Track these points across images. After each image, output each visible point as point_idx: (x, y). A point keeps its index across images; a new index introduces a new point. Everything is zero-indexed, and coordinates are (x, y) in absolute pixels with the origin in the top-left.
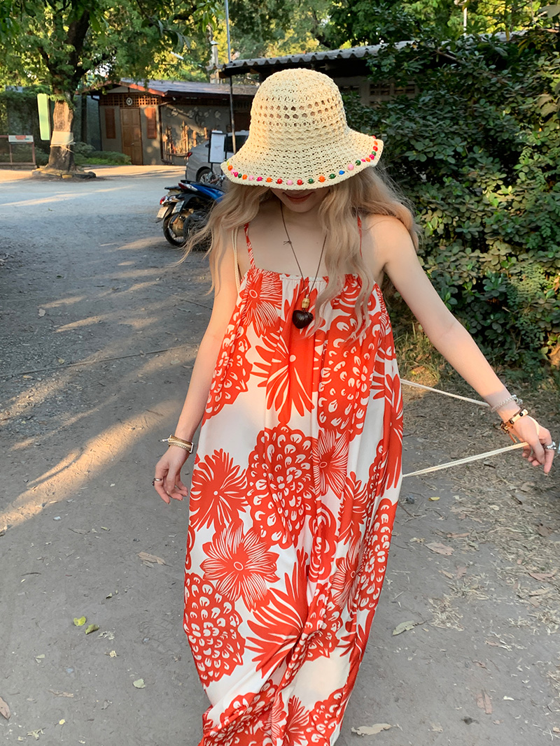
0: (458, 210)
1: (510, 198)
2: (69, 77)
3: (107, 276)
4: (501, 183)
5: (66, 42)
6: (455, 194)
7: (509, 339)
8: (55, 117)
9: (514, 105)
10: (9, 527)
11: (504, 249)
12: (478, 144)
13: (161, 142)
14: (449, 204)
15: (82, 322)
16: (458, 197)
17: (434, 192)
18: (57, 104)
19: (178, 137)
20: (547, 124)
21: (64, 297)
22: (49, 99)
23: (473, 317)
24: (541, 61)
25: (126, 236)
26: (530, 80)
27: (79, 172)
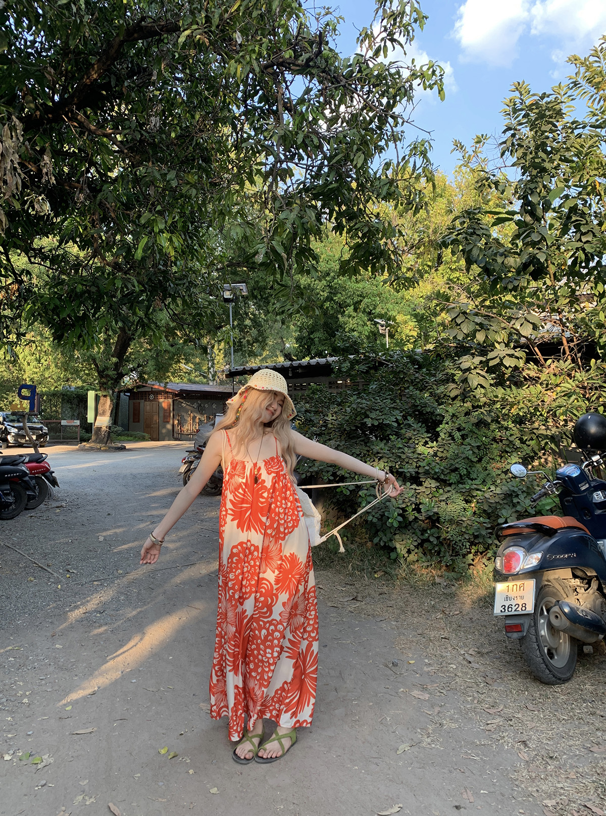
0: (400, 457)
1: (435, 449)
2: (112, 379)
3: (144, 514)
4: (428, 440)
5: (113, 356)
6: (398, 446)
7: (443, 550)
8: (99, 407)
9: (431, 390)
10: (99, 688)
11: (434, 484)
12: (410, 415)
13: (173, 425)
14: (393, 453)
15: (130, 545)
16: (400, 448)
17: (382, 445)
18: (102, 398)
19: (186, 421)
20: (454, 402)
21: (115, 528)
22: (97, 395)
23: (413, 533)
24: (447, 363)
25: (154, 487)
26: (440, 376)
27: (113, 445)
